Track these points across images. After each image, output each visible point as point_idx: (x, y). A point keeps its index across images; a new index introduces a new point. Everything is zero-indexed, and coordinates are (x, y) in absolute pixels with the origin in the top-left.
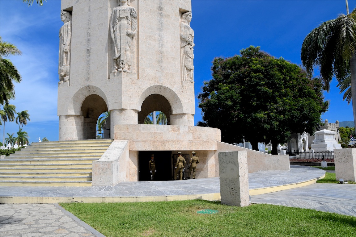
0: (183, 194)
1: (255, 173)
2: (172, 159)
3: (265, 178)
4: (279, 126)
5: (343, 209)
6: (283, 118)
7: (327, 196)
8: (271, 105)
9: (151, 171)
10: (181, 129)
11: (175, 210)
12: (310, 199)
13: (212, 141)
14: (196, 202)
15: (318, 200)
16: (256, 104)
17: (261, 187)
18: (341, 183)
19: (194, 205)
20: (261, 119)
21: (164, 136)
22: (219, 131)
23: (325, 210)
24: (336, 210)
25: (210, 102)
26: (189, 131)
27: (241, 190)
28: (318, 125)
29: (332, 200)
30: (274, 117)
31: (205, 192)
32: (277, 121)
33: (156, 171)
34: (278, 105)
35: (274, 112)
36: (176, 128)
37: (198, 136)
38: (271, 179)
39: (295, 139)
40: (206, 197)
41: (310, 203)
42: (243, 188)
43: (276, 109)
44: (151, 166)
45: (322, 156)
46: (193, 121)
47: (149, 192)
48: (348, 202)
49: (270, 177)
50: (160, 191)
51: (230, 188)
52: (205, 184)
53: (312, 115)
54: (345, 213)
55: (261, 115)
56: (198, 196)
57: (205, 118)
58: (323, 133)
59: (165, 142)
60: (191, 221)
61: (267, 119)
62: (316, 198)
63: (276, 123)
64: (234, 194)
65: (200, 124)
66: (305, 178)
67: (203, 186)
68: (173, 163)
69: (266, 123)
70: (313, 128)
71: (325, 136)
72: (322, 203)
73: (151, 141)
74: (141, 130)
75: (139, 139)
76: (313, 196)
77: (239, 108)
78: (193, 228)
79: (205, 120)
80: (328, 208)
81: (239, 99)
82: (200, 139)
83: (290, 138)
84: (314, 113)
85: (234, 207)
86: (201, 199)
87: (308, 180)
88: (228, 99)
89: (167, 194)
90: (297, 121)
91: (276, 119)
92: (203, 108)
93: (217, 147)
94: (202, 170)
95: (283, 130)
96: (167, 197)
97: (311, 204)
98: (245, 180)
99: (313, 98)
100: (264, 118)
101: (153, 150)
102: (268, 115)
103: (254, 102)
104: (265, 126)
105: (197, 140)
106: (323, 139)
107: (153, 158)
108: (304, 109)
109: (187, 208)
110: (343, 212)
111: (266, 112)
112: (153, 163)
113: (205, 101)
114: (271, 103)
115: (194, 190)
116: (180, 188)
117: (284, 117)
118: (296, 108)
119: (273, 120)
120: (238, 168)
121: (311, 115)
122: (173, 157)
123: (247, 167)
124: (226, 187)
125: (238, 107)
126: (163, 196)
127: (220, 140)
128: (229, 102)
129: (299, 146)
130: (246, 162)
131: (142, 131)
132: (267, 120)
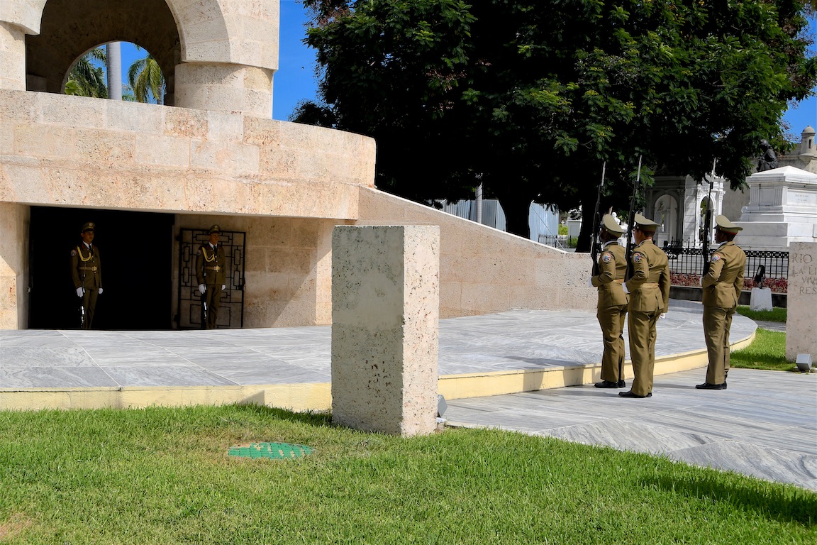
0: (190, 384)
1: (493, 316)
2: (176, 248)
3: (524, 337)
4: (613, 144)
5: (768, 461)
6: (632, 114)
7: (727, 414)
8: (595, 59)
9: (80, 292)
10: (211, 126)
11: (144, 443)
12: (665, 420)
13: (340, 183)
14: (237, 415)
15: (691, 425)
16: (534, 50)
17: (497, 368)
18: (802, 369)
19: (226, 424)
20: (545, 109)
21: (138, 150)
22: (368, 146)
23: (704, 460)
24: (742, 462)
25: (348, 26)
26: (246, 138)
27: (406, 376)
28: (765, 148)
29: (741, 428)
30: (598, 106)
31: (277, 379)
32: (608, 124)
33: (101, 291)
34: (622, 61)
35: (601, 85)
36: (193, 123)
37: (284, 160)
38: (546, 341)
39: (672, 198)
40: (279, 396)
41: (656, 435)
42: (416, 366)
43: (610, 73)
44: (79, 271)
45: (756, 268)
46: (271, 98)
47: (50, 371)
48: (795, 436)
49: (541, 333)
50: (97, 370)
51: (369, 366)
52: (287, 349)
53: (750, 107)
54: (770, 475)
55: (550, 95)
56: (248, 391)
57: (330, 91)
58: (781, 180)
59: (142, 175)
60: (194, 485)
61: (569, 111)
62: (686, 417)
63: (602, 133)
64: (381, 386)
65: (309, 115)
66: (670, 346)
67: (275, 356)
68: (177, 262)
69: (566, 126)
70: (744, 158)
71: (786, 191)
72: (702, 436)
73: (83, 167)
74: (37, 117)
75: (28, 156)
76: (679, 412)
77: (464, 59)
78: (192, 511)
79: (329, 99)
80: (716, 455)
81: (466, 23)
82: (290, 174)
83: (655, 192)
84: (757, 98)
85: (374, 438)
86: (259, 405)
87: (680, 352)
88: (420, 17)
89: (124, 382)
90: (685, 127)
91: (604, 116)
92: (322, 50)
93: (356, 207)
94: (293, 295)
95: (627, 158)
96: (123, 394)
97: (659, 438)
98: (426, 338)
99: (764, 36)
100: (560, 107)
101: (89, 203)
102: (577, 98)
103: (524, 43)
104: (559, 141)
105: (275, 175)
106: (774, 204)
107: (90, 236)
108: (721, 83)
109: (194, 437)
110: (765, 472)
111: (571, 86)
112: (90, 257)
113: (332, 19)
114: (596, 50)
115: (239, 368)
116: (184, 362)
117: (636, 111)
118: (689, 77)
119: (594, 120)
120: (401, 291)
121: (746, 108)
122: (180, 238)
123: (438, 289)
124: (353, 360)
125: (461, 56)
126: (107, 388)
127: (373, 182)
128: (425, 34)
129: (686, 225)
130: (436, 270)
131: (42, 121)
132: (571, 116)
